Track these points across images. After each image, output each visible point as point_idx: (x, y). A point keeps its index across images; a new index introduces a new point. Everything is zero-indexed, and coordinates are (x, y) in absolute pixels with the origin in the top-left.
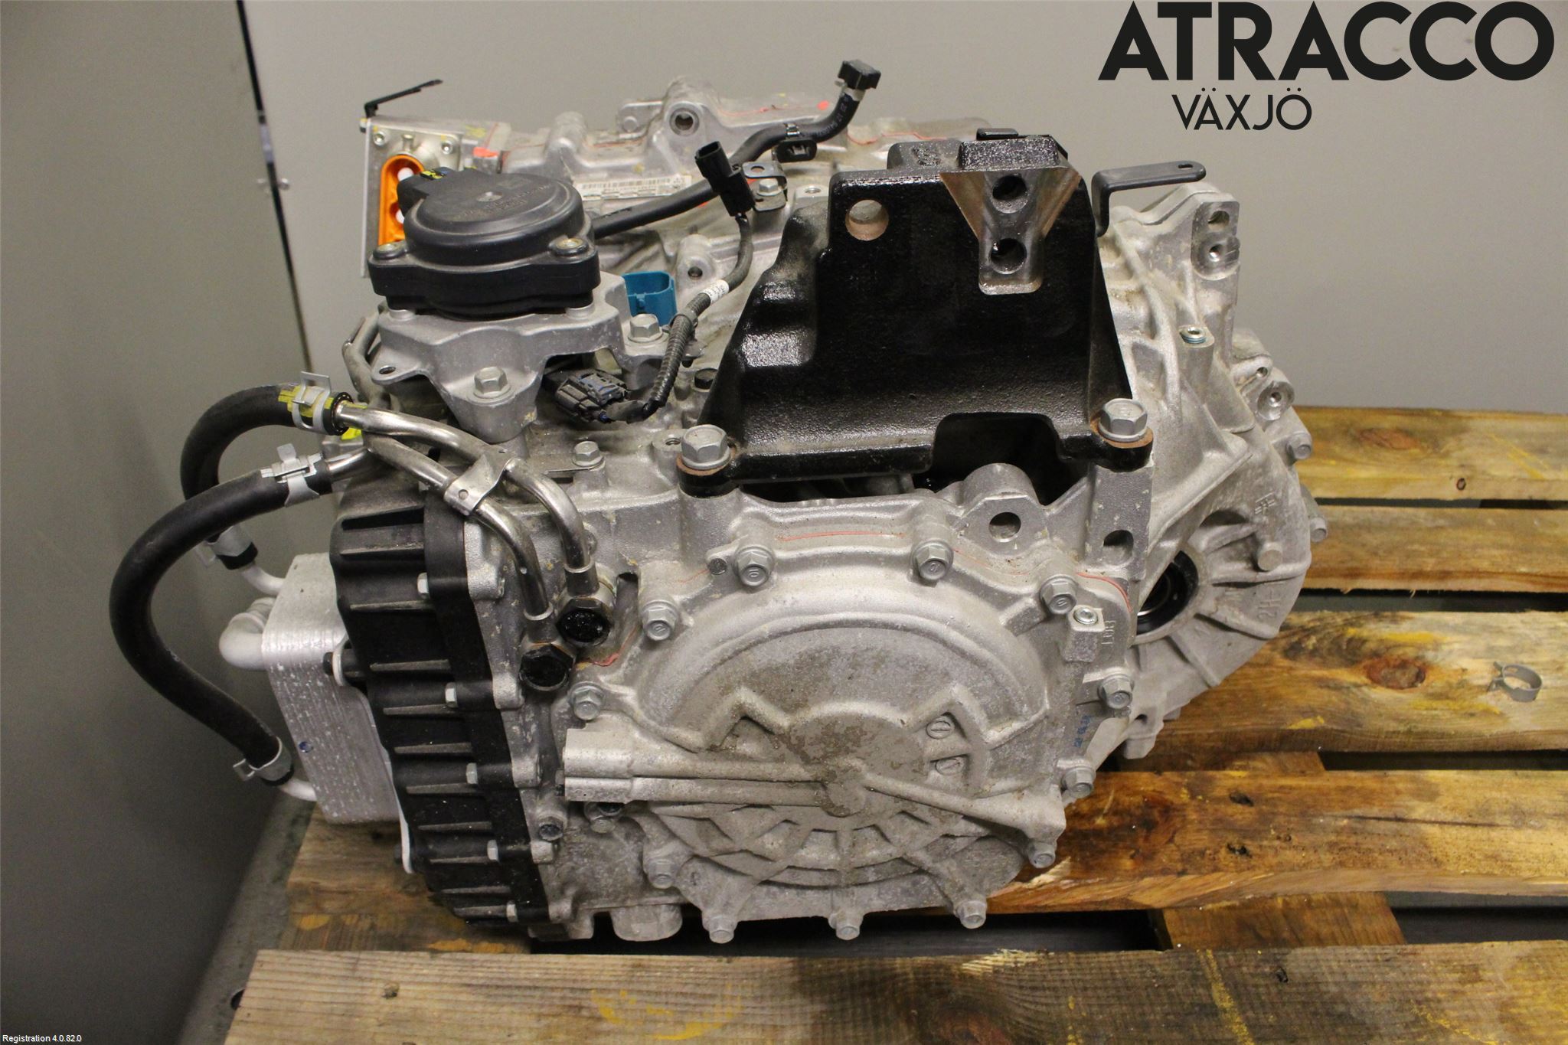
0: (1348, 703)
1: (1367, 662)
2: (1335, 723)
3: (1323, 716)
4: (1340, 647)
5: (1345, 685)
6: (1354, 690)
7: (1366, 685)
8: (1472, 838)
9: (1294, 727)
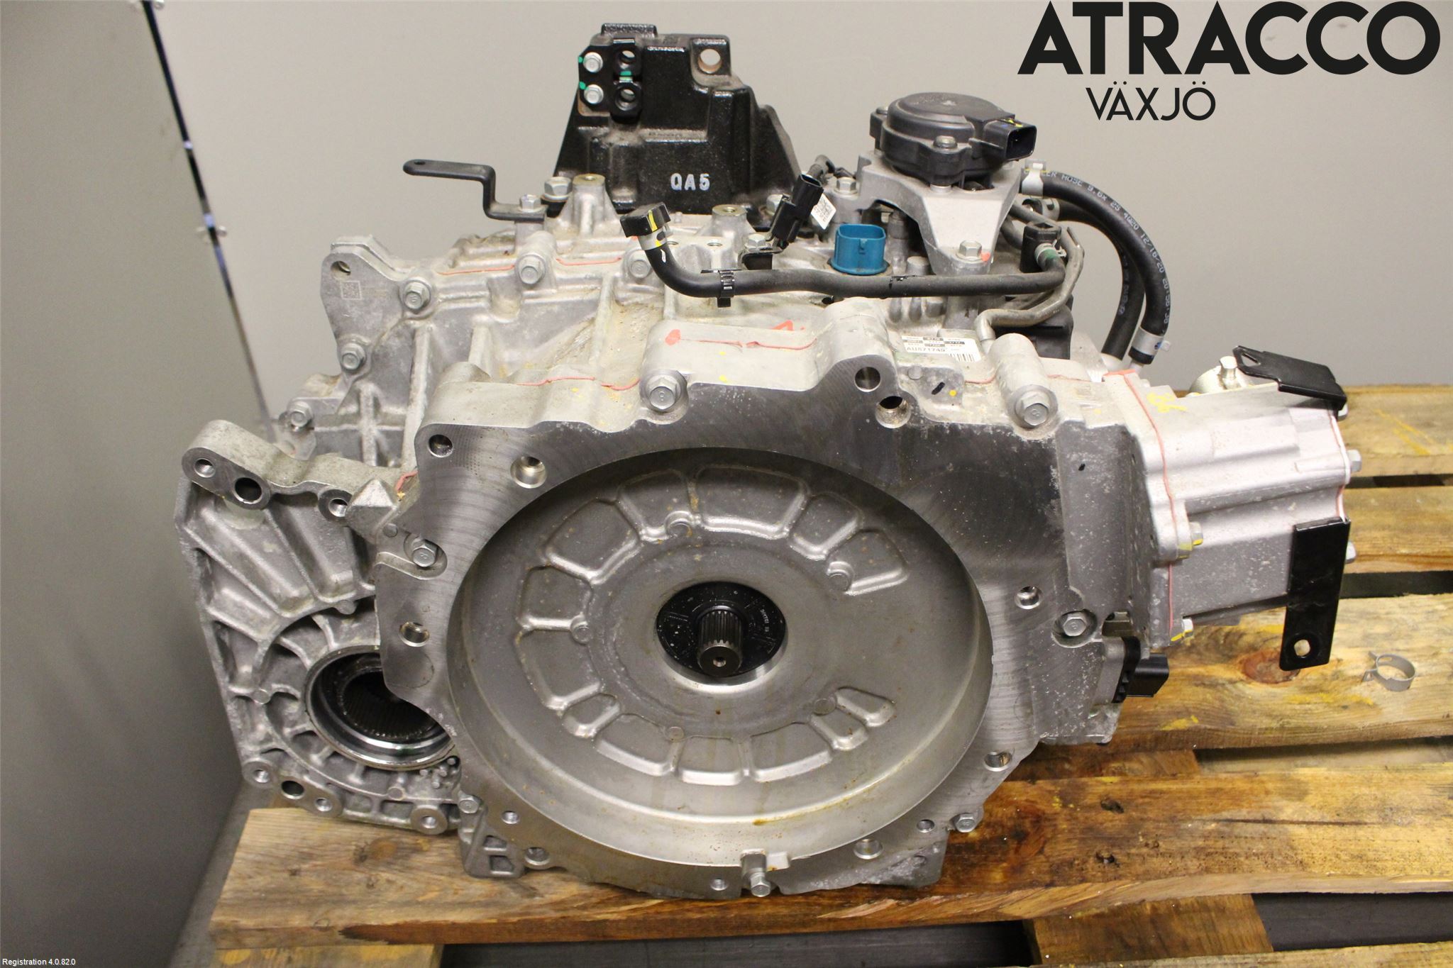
0: (1223, 701)
1: (1244, 657)
2: (1210, 723)
3: (1197, 716)
4: (1217, 641)
5: (1220, 681)
6: (1229, 686)
7: (1242, 680)
8: (1339, 837)
9: (1168, 728)
